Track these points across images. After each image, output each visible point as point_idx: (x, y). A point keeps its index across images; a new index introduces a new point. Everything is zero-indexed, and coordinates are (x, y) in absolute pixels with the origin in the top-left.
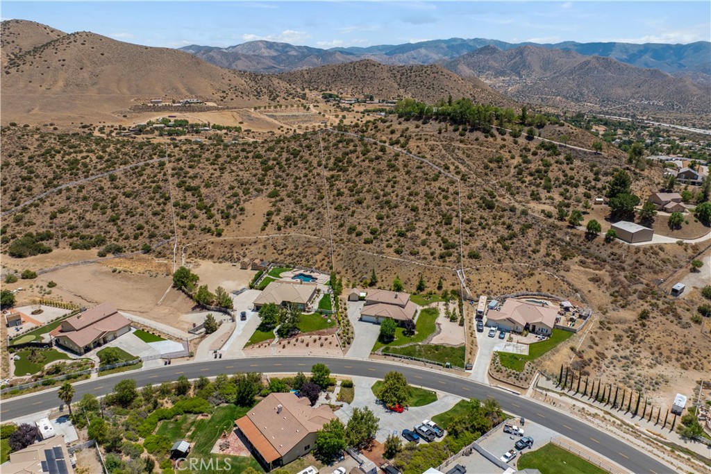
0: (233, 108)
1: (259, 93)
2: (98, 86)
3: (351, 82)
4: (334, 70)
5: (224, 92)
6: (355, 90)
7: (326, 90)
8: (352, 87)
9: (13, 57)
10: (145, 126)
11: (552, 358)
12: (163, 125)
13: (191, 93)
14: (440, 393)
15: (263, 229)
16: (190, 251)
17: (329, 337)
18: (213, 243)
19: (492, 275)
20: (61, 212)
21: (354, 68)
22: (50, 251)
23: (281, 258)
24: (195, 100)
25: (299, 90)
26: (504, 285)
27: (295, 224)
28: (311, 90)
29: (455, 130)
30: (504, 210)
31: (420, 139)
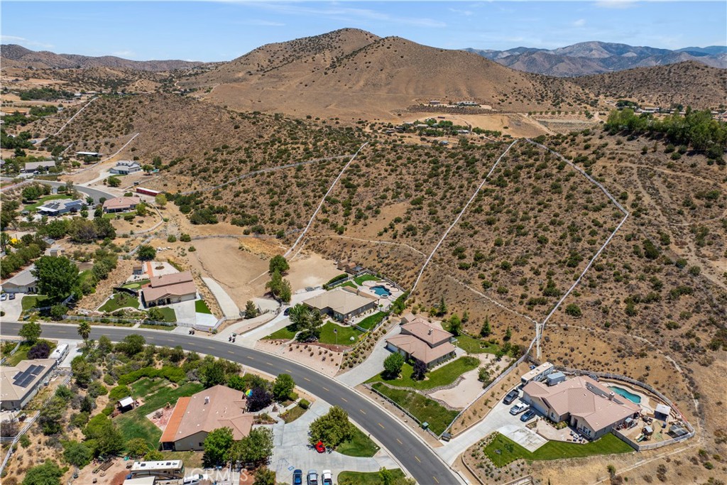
0: (506, 112)
1: (543, 97)
2: (389, 86)
3: (661, 88)
4: (643, 74)
5: (505, 95)
6: (661, 98)
7: (626, 96)
8: (660, 93)
9: (335, 60)
10: (409, 126)
11: (565, 469)
12: (426, 125)
13: (471, 95)
14: (384, 451)
15: (380, 234)
16: (310, 244)
17: (335, 353)
18: (331, 239)
19: (583, 341)
20: (245, 192)
21: (670, 72)
22: (216, 222)
23: (379, 266)
24: (471, 103)
25: (592, 96)
26: (593, 358)
27: (414, 235)
28: (607, 96)
29: (667, 152)
30: (669, 263)
31: (614, 158)
